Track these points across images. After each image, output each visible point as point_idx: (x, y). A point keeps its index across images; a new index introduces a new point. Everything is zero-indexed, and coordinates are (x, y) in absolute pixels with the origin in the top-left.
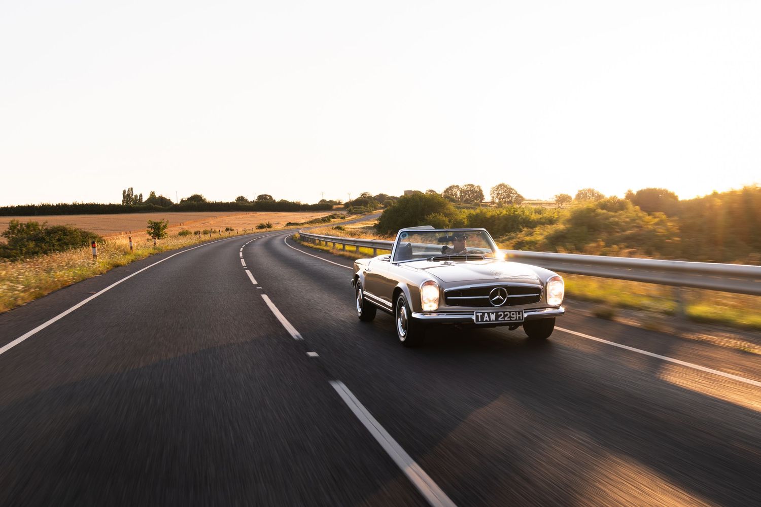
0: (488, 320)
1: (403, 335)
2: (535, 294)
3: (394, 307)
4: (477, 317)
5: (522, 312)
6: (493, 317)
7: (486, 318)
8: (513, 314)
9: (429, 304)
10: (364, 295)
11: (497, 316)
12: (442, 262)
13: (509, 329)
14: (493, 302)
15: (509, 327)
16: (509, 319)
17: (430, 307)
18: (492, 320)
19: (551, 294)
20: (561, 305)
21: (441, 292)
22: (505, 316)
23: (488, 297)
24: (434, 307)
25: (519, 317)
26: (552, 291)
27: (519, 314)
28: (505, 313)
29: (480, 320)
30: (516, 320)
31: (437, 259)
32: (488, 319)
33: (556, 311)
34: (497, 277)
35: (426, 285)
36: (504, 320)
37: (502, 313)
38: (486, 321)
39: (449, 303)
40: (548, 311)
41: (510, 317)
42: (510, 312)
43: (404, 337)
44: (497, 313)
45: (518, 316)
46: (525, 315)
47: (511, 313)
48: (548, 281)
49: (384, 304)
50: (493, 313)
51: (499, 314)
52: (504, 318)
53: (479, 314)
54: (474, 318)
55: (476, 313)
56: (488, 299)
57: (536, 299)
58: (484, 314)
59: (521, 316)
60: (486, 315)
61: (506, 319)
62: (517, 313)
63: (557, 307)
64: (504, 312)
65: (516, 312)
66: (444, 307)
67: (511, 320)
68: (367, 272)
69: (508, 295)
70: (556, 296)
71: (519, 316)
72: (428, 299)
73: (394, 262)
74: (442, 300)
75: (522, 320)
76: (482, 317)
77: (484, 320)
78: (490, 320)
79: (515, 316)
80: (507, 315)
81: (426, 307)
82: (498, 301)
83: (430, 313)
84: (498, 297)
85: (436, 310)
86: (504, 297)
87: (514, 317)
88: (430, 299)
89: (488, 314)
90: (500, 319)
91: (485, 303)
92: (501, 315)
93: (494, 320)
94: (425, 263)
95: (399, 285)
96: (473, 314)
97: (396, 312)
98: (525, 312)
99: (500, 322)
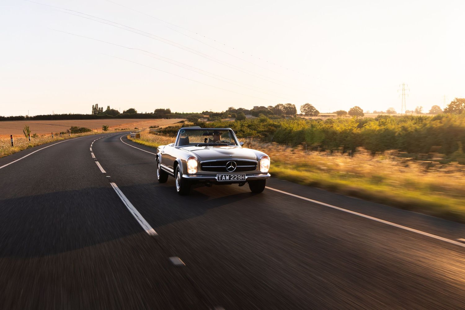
1: (178, 188)
2: (253, 165)
3: (174, 172)
4: (218, 177)
6: (228, 178)
7: (224, 178)
8: (239, 176)
9: (191, 170)
10: (161, 167)
11: (230, 177)
12: (204, 147)
13: (239, 186)
14: (228, 169)
15: (239, 184)
17: (193, 171)
18: (227, 179)
19: (263, 166)
20: (268, 172)
21: (199, 164)
22: (235, 177)
23: (225, 166)
24: (195, 171)
25: (243, 178)
26: (263, 164)
27: (243, 176)
29: (220, 179)
30: (241, 180)
31: (201, 145)
32: (224, 179)
33: (265, 175)
34: (231, 155)
35: (190, 159)
36: (234, 180)
37: (233, 176)
38: (224, 180)
39: (203, 169)
40: (261, 175)
41: (237, 178)
42: (237, 175)
43: (179, 189)
44: (230, 176)
46: (246, 177)
48: (261, 158)
49: (169, 171)
50: (227, 175)
51: (231, 176)
52: (234, 178)
53: (220, 176)
54: (216, 178)
55: (218, 175)
56: (225, 167)
57: (254, 169)
59: (244, 177)
60: (224, 176)
61: (235, 179)
63: (266, 173)
64: (234, 175)
65: (241, 175)
66: (200, 171)
67: (238, 180)
68: (163, 153)
69: (237, 165)
70: (265, 167)
72: (191, 167)
73: (176, 147)
74: (199, 168)
75: (245, 180)
76: (221, 177)
79: (240, 177)
80: (236, 177)
81: (190, 172)
82: (231, 169)
83: (192, 175)
84: (231, 166)
85: (196, 173)
86: (235, 166)
87: (239, 178)
88: (193, 167)
89: (225, 176)
90: (231, 179)
91: (224, 170)
92: (232, 177)
93: (228, 179)
94: (194, 148)
95: (176, 160)
96: (216, 176)
97: (175, 176)
98: (246, 176)
99: (231, 181)
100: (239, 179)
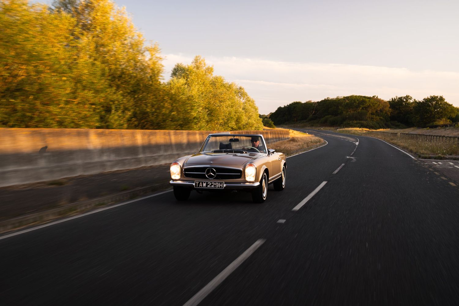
0: (202, 186)
2: (238, 174)
4: (196, 184)
5: (223, 183)
8: (217, 184)
9: (175, 175)
11: (207, 185)
14: (208, 176)
16: (214, 187)
17: (175, 177)
18: (204, 186)
20: (255, 181)
21: (181, 169)
22: (212, 185)
23: (205, 173)
24: (178, 177)
26: (249, 173)
28: (212, 183)
29: (197, 186)
33: (251, 184)
34: (212, 162)
36: (211, 187)
37: (210, 183)
40: (247, 184)
45: (220, 185)
46: (225, 185)
48: (247, 166)
50: (205, 182)
51: (208, 183)
53: (197, 183)
57: (239, 177)
58: (200, 182)
59: (222, 185)
62: (220, 183)
63: (253, 182)
72: (175, 173)
74: (182, 174)
75: (223, 188)
76: (199, 184)
77: (200, 186)
78: (203, 187)
81: (173, 177)
83: (176, 180)
84: (210, 173)
85: (180, 179)
86: (214, 174)
87: (217, 186)
89: (202, 183)
90: (208, 186)
91: (203, 177)
93: (205, 186)
96: (194, 183)
99: (208, 188)
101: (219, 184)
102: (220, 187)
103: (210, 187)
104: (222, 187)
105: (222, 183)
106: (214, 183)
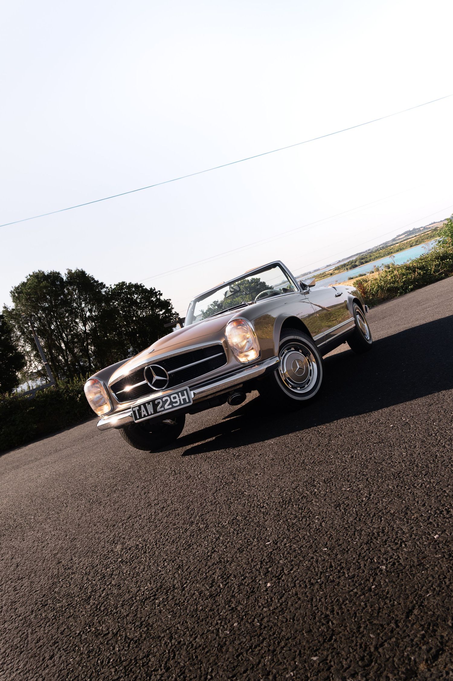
0: (146, 415)
4: (134, 413)
5: (187, 390)
6: (150, 409)
7: (143, 411)
8: (175, 398)
11: (155, 407)
16: (170, 406)
18: (150, 413)
22: (164, 403)
25: (184, 400)
27: (183, 395)
28: (164, 399)
29: (138, 417)
30: (180, 404)
32: (145, 413)
33: (259, 368)
36: (165, 410)
37: (161, 400)
41: (171, 403)
42: (169, 396)
45: (182, 398)
46: (192, 394)
47: (172, 397)
50: (149, 403)
51: (156, 402)
52: (163, 406)
53: (136, 409)
55: (133, 408)
58: (140, 407)
59: (186, 397)
60: (142, 408)
61: (166, 407)
62: (180, 394)
65: (177, 393)
67: (173, 407)
71: (184, 397)
75: (190, 402)
76: (140, 412)
77: (143, 416)
78: (148, 414)
79: (177, 399)
80: (167, 400)
84: (155, 378)
85: (111, 411)
87: (176, 402)
89: (144, 405)
90: (158, 409)
92: (159, 403)
93: (153, 412)
96: (131, 412)
98: (191, 390)
99: (160, 413)
100: (174, 405)
101: (179, 397)
102: (182, 402)
103: (163, 409)
104: (187, 401)
105: (185, 392)
106: (168, 398)
